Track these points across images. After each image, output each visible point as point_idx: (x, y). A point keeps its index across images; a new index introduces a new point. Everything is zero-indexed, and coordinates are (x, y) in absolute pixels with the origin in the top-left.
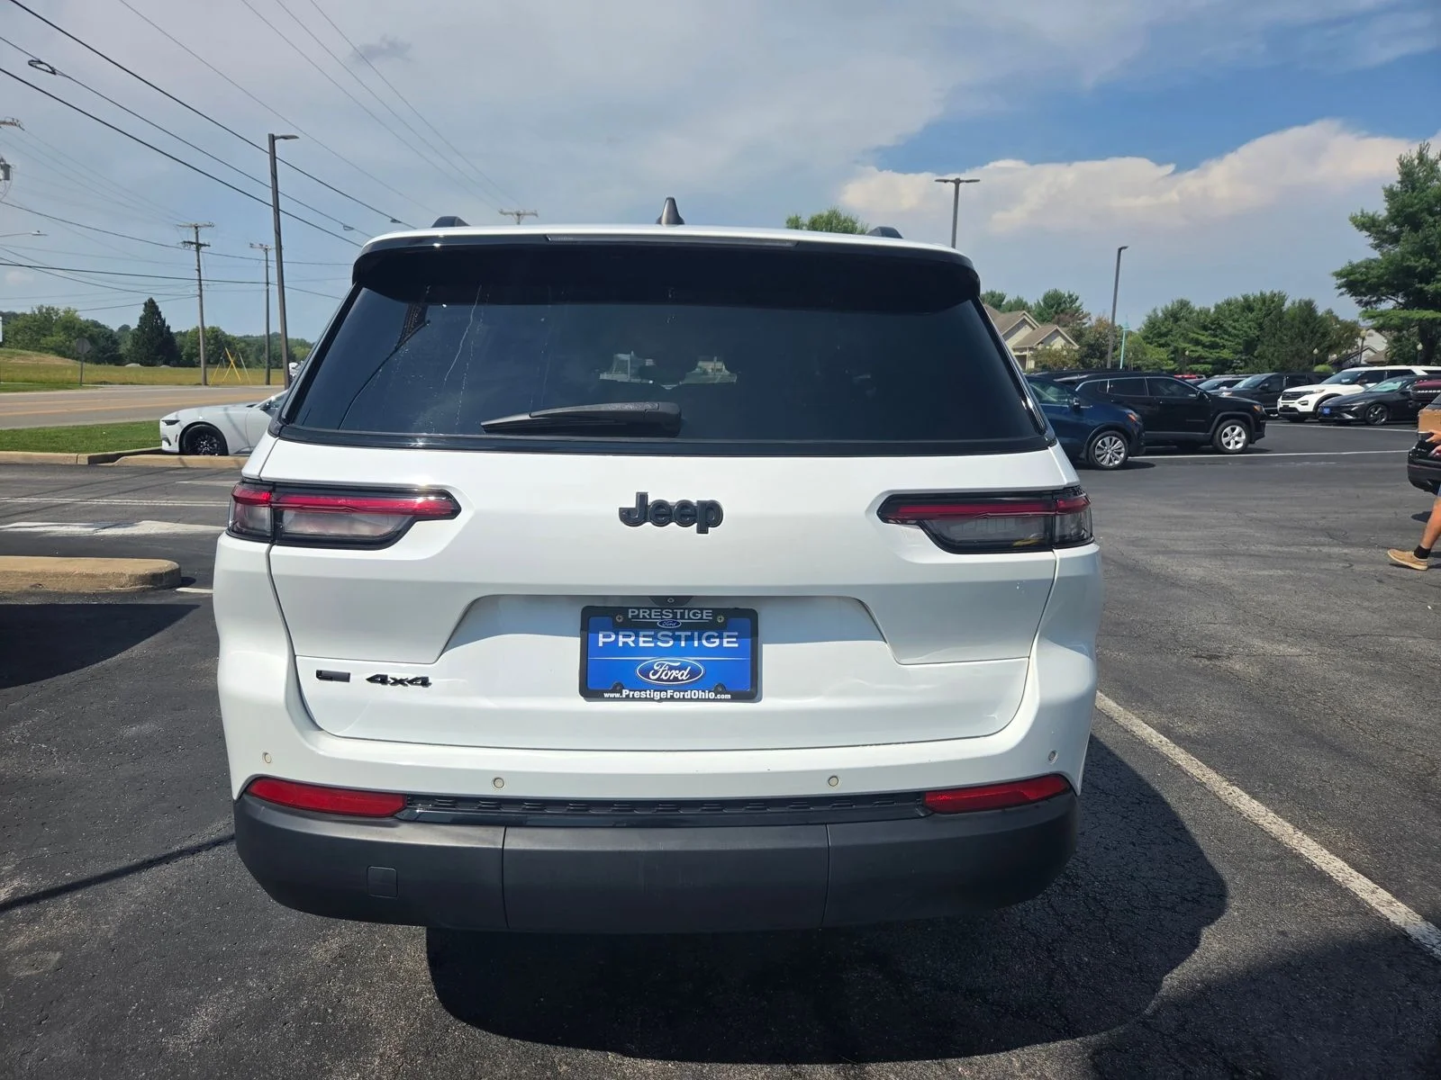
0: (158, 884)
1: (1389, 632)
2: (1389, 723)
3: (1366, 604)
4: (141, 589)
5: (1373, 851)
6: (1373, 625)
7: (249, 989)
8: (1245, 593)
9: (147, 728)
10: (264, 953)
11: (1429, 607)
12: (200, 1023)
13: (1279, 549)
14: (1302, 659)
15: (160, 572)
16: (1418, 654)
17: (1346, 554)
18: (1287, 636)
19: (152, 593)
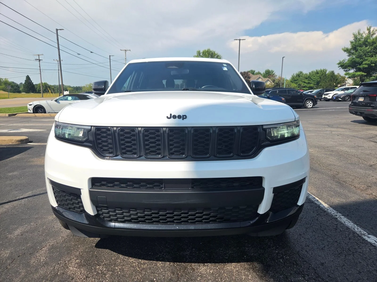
0: (12, 205)
1: (337, 146)
2: (330, 165)
3: (333, 140)
4: (18, 144)
5: (317, 190)
6: (333, 145)
7: (31, 225)
9: (15, 173)
10: (36, 218)
11: (348, 141)
12: (18, 232)
13: (315, 129)
14: (313, 152)
15: (23, 139)
16: (342, 150)
17: (331, 130)
18: (311, 147)
19: (21, 144)
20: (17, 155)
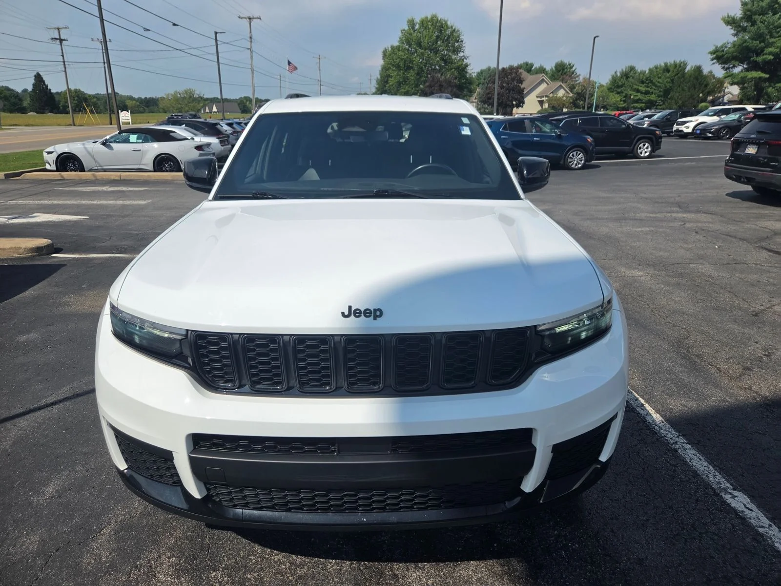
0: (33, 420)
1: (692, 262)
2: (674, 312)
3: (685, 246)
4: (31, 255)
5: (643, 379)
6: (685, 257)
7: (77, 471)
8: (626, 241)
9: (33, 336)
10: (85, 454)
11: (717, 247)
12: (51, 489)
13: (651, 215)
14: (642, 278)
15: (41, 246)
16: (702, 273)
17: (684, 217)
18: (639, 265)
19: (38, 258)
20: (32, 286)
